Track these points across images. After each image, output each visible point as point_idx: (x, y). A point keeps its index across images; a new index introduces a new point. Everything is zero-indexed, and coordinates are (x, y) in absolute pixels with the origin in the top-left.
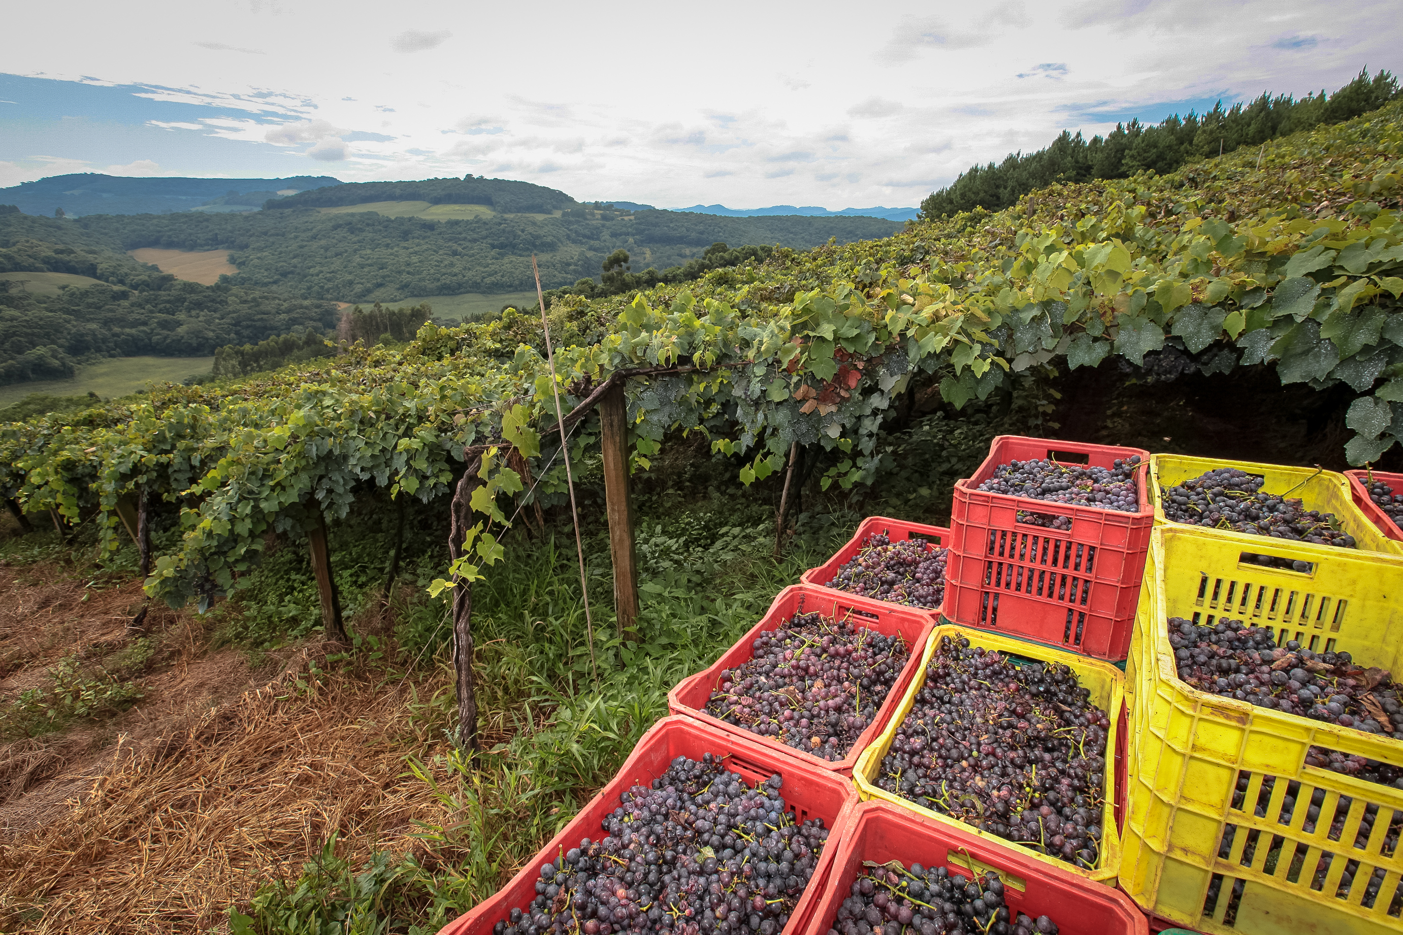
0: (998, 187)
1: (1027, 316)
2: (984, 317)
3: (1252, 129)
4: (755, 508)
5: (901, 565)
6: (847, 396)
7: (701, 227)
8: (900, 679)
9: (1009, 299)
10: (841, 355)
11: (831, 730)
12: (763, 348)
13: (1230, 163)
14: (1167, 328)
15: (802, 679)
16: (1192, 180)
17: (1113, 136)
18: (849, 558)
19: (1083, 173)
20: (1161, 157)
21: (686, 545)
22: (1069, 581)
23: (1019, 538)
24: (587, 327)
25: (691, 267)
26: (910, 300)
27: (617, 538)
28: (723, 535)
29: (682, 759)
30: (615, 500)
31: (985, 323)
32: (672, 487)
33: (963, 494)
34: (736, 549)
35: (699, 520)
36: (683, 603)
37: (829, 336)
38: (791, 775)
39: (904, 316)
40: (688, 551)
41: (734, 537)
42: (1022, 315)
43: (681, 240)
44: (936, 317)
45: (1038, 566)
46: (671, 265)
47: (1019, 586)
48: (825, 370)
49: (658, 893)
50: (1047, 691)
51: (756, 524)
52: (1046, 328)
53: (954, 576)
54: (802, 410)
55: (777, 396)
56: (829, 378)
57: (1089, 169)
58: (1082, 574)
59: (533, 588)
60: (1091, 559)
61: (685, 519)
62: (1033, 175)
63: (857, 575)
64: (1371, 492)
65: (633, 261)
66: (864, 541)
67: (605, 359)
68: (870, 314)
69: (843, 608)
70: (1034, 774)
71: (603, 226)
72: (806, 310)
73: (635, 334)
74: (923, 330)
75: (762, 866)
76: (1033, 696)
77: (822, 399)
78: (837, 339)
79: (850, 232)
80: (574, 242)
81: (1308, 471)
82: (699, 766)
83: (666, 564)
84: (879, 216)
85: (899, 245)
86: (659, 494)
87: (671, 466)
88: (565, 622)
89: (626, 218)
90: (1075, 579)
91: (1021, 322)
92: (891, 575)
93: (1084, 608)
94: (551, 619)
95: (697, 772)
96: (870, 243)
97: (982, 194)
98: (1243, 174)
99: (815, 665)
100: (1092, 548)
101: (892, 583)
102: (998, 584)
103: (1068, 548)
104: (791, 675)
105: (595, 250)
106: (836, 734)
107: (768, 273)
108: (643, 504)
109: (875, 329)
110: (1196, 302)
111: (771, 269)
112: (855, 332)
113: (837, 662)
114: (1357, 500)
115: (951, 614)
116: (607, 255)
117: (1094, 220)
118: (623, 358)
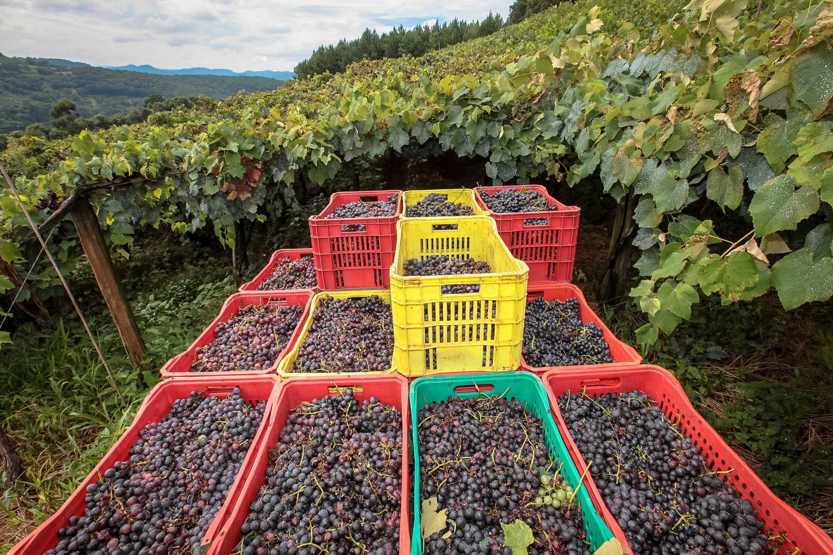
0: (337, 60)
1: (346, 130)
2: (324, 132)
3: (453, 37)
4: (220, 270)
5: (298, 272)
6: (255, 186)
7: (137, 82)
8: (299, 324)
9: (337, 121)
10: (246, 162)
11: (264, 358)
12: (192, 161)
13: (443, 53)
14: (410, 134)
15: (247, 339)
16: (428, 61)
17: (391, 34)
18: (268, 274)
19: (380, 54)
20: (416, 48)
21: (176, 303)
22: (371, 256)
23: (345, 240)
24: (48, 162)
25: (136, 113)
26: (282, 125)
27: (114, 306)
28: (201, 291)
29: (177, 401)
30: (105, 280)
31: (325, 136)
32: (156, 268)
33: (313, 222)
34: (212, 297)
35: (181, 285)
36: (179, 336)
37: (236, 150)
38: (244, 384)
39: (280, 134)
40: (178, 306)
41: (209, 290)
42: (344, 130)
43: (121, 92)
44: (298, 135)
45: (356, 252)
46: (118, 112)
47: (350, 264)
48: (237, 172)
49: (173, 467)
50: (370, 309)
51: (221, 280)
52: (357, 137)
53: (319, 267)
54: (228, 198)
55: (210, 190)
56: (241, 177)
57: (383, 52)
58: (376, 251)
59: (53, 362)
60: (378, 243)
61: (170, 287)
62: (354, 54)
63: (274, 282)
64: (481, 195)
65: (81, 109)
66: (275, 265)
67: (65, 179)
68: (259, 134)
69: (265, 300)
70: (363, 344)
71: (42, 79)
72: (217, 134)
73: (89, 158)
74: (292, 143)
75: (234, 430)
76: (364, 312)
77: (239, 190)
78: (241, 151)
79: (252, 87)
80: (14, 92)
81: (461, 190)
82: (189, 400)
83: (163, 318)
84: (270, 77)
85: (281, 94)
86: (147, 275)
87: (152, 255)
88: (89, 376)
89: (64, 73)
90: (373, 254)
91: (344, 134)
92: (292, 277)
93: (380, 267)
94: (76, 378)
95: (188, 403)
96: (264, 94)
97: (329, 65)
98: (448, 59)
99: (252, 330)
100: (377, 237)
101: (293, 282)
102: (341, 265)
103: (367, 240)
104: (239, 340)
105: (40, 99)
106: (268, 359)
107: (197, 116)
108: (135, 284)
109: (263, 144)
110: (419, 120)
111: (198, 112)
112: (252, 146)
113: (265, 326)
114: (477, 199)
115: (322, 287)
116: (54, 105)
117: (381, 79)
118: (82, 178)
